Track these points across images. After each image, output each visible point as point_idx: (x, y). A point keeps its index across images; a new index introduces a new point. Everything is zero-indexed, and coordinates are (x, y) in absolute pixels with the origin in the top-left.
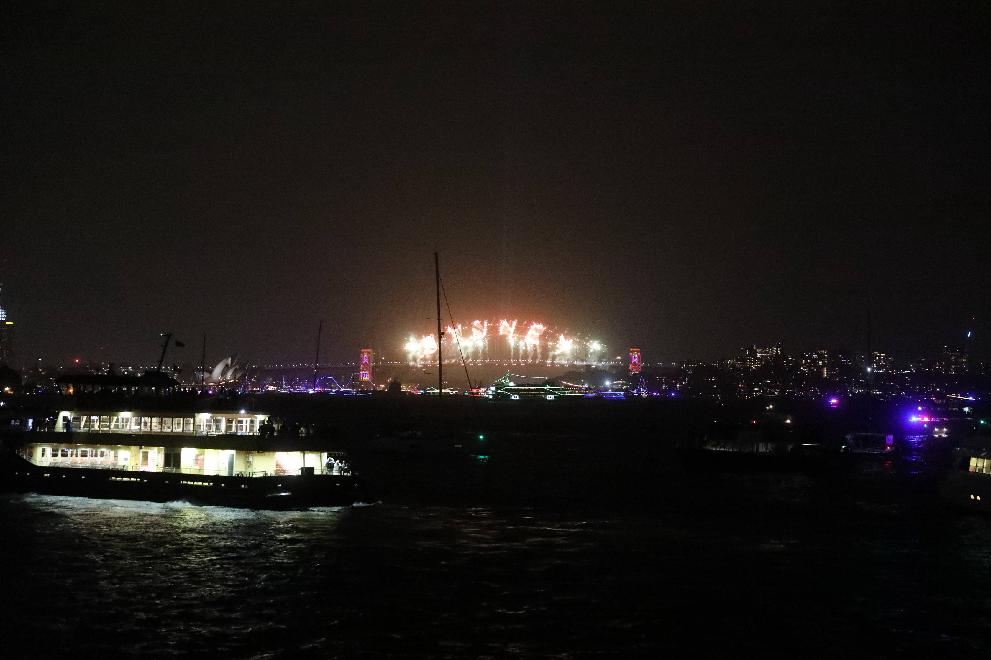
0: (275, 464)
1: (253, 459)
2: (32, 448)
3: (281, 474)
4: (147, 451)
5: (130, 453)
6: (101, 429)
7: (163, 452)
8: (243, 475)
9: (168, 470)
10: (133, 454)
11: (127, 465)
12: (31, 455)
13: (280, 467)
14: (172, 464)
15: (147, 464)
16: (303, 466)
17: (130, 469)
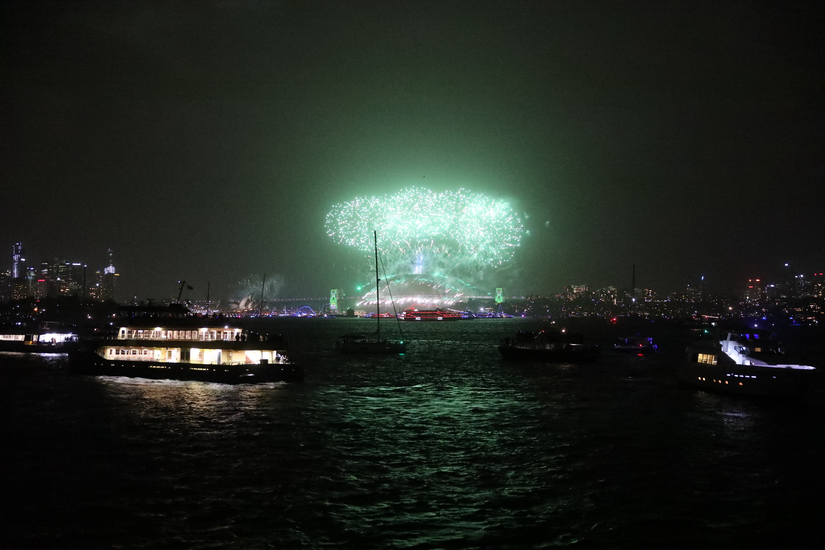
0: (245, 357)
1: (232, 354)
2: (104, 349)
3: (249, 364)
4: (171, 350)
5: (161, 352)
6: (144, 338)
7: (180, 350)
8: (226, 364)
9: (183, 362)
10: (163, 352)
11: (159, 359)
12: (104, 353)
13: (248, 360)
14: (185, 357)
15: (171, 359)
16: (261, 359)
17: (160, 361)
